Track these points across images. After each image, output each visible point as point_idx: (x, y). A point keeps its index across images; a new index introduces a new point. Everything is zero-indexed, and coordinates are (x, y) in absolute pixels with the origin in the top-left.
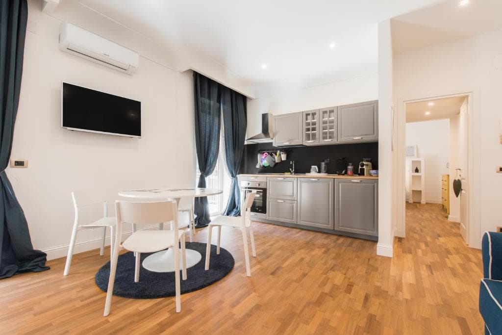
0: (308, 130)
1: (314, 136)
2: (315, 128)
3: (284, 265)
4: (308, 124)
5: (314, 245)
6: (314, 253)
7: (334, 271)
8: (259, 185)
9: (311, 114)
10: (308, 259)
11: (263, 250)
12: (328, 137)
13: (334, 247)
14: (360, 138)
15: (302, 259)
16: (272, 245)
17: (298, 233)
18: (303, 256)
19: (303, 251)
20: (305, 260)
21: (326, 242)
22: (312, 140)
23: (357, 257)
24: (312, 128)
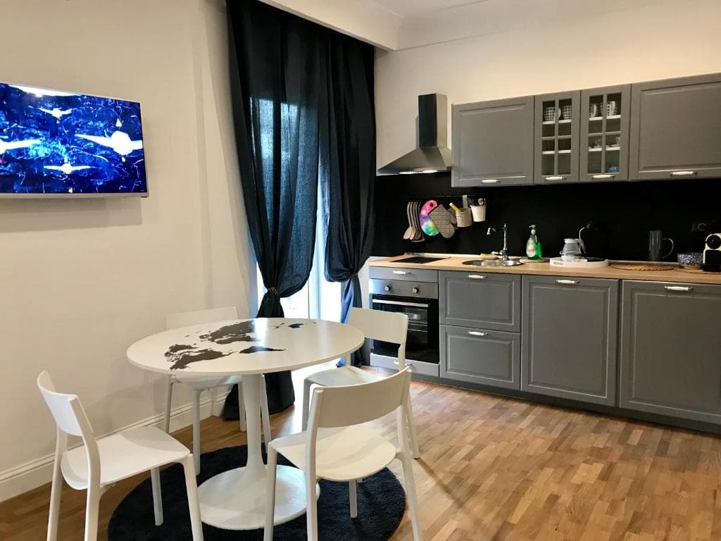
0: (548, 145)
1: (565, 162)
2: (569, 140)
3: (514, 519)
4: (548, 130)
5: (572, 451)
6: (576, 479)
7: (637, 531)
8: (418, 291)
9: (557, 104)
10: (566, 498)
11: (451, 472)
12: (603, 169)
13: (623, 458)
14: (691, 173)
15: (554, 498)
16: (469, 457)
17: (524, 415)
18: (554, 488)
19: (549, 471)
20: (561, 500)
21: (600, 441)
22: (560, 174)
23: (685, 487)
24: (559, 140)
